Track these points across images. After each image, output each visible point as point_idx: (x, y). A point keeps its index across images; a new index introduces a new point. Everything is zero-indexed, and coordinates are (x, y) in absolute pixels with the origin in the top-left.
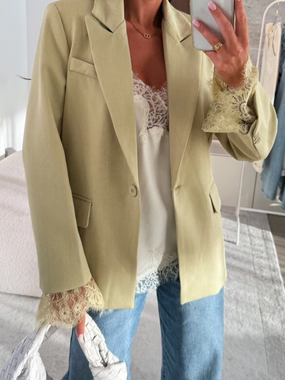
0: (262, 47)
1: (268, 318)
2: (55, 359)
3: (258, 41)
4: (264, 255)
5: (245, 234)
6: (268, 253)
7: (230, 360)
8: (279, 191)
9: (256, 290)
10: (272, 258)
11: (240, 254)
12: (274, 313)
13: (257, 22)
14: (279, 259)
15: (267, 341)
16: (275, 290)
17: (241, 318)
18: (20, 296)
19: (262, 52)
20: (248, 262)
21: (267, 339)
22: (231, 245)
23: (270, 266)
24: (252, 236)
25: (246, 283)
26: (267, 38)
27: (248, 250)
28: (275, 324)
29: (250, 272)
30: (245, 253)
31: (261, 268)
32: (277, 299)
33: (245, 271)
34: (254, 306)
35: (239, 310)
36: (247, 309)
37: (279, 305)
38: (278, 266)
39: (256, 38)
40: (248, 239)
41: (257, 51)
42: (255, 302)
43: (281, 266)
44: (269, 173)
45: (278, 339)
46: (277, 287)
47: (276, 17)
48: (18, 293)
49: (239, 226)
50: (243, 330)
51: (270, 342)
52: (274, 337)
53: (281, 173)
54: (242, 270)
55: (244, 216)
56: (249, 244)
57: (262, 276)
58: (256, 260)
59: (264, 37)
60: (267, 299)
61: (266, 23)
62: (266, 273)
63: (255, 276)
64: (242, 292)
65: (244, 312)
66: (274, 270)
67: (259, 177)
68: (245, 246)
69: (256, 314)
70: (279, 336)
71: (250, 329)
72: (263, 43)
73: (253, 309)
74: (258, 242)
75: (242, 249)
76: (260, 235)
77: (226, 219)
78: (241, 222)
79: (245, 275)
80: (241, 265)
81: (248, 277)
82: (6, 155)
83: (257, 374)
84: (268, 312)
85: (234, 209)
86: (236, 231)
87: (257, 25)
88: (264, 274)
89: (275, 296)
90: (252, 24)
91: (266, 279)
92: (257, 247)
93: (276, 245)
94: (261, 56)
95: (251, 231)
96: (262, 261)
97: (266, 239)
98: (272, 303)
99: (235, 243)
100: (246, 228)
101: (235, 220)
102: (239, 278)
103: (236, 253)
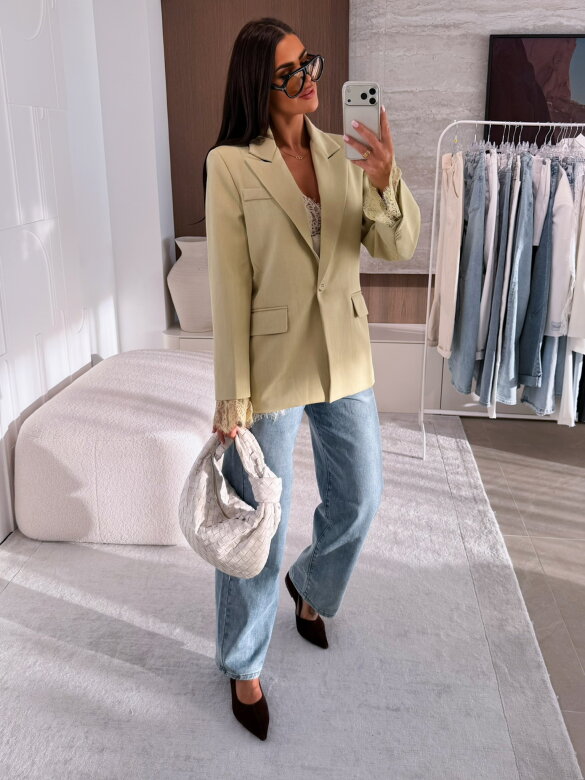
0: (439, 188)
1: (472, 543)
2: (200, 614)
3: (433, 179)
4: (461, 470)
5: (433, 446)
6: (466, 468)
7: (427, 594)
8: (474, 383)
9: (453, 512)
10: (471, 474)
11: (430, 472)
12: (480, 537)
13: (430, 154)
14: (481, 474)
15: (472, 569)
16: (479, 511)
17: (437, 547)
18: (138, 545)
19: (439, 196)
20: (441, 481)
21: (474, 567)
22: (416, 462)
23: (470, 483)
24: (444, 448)
25: (440, 505)
26: (444, 174)
27: (439, 466)
28: (482, 551)
29: (444, 493)
30: (435, 469)
31: (458, 486)
32: (482, 520)
33: (437, 491)
34: (453, 532)
35: (434, 538)
36: (445, 537)
37: (486, 528)
38: (480, 482)
39: (429, 175)
40: (438, 452)
41: (433, 194)
42: (453, 526)
43: (484, 481)
44: (460, 358)
45: (488, 567)
46: (481, 508)
47: (455, 145)
48: (136, 542)
49: (424, 436)
50: (441, 559)
51: (477, 571)
52: (482, 565)
53: (475, 356)
54: (433, 491)
55: (430, 423)
56: (439, 458)
57: (461, 496)
58: (451, 477)
59: (440, 174)
60: (470, 523)
61: (442, 153)
62: (465, 492)
63: (452, 497)
64: (435, 517)
65: (440, 539)
66: (476, 488)
67: (447, 366)
68: (434, 461)
69: (457, 542)
70: (489, 563)
71: (451, 559)
72: (440, 183)
73: (452, 535)
74: (452, 455)
75: (431, 465)
76: (454, 445)
77: (405, 430)
78: (427, 431)
79: (439, 496)
80: (432, 485)
81: (441, 498)
82: (92, 364)
83: (464, 608)
84: (471, 537)
85: (416, 415)
86: (421, 444)
87: (430, 157)
88: (463, 493)
89: (480, 518)
90: (422, 157)
91: (466, 499)
92: (451, 461)
93: (476, 456)
94: (439, 201)
95: (441, 441)
96: (458, 477)
97: (461, 450)
98: (476, 526)
99: (422, 459)
100: (433, 438)
101: (420, 429)
102: (430, 500)
103: (423, 470)
